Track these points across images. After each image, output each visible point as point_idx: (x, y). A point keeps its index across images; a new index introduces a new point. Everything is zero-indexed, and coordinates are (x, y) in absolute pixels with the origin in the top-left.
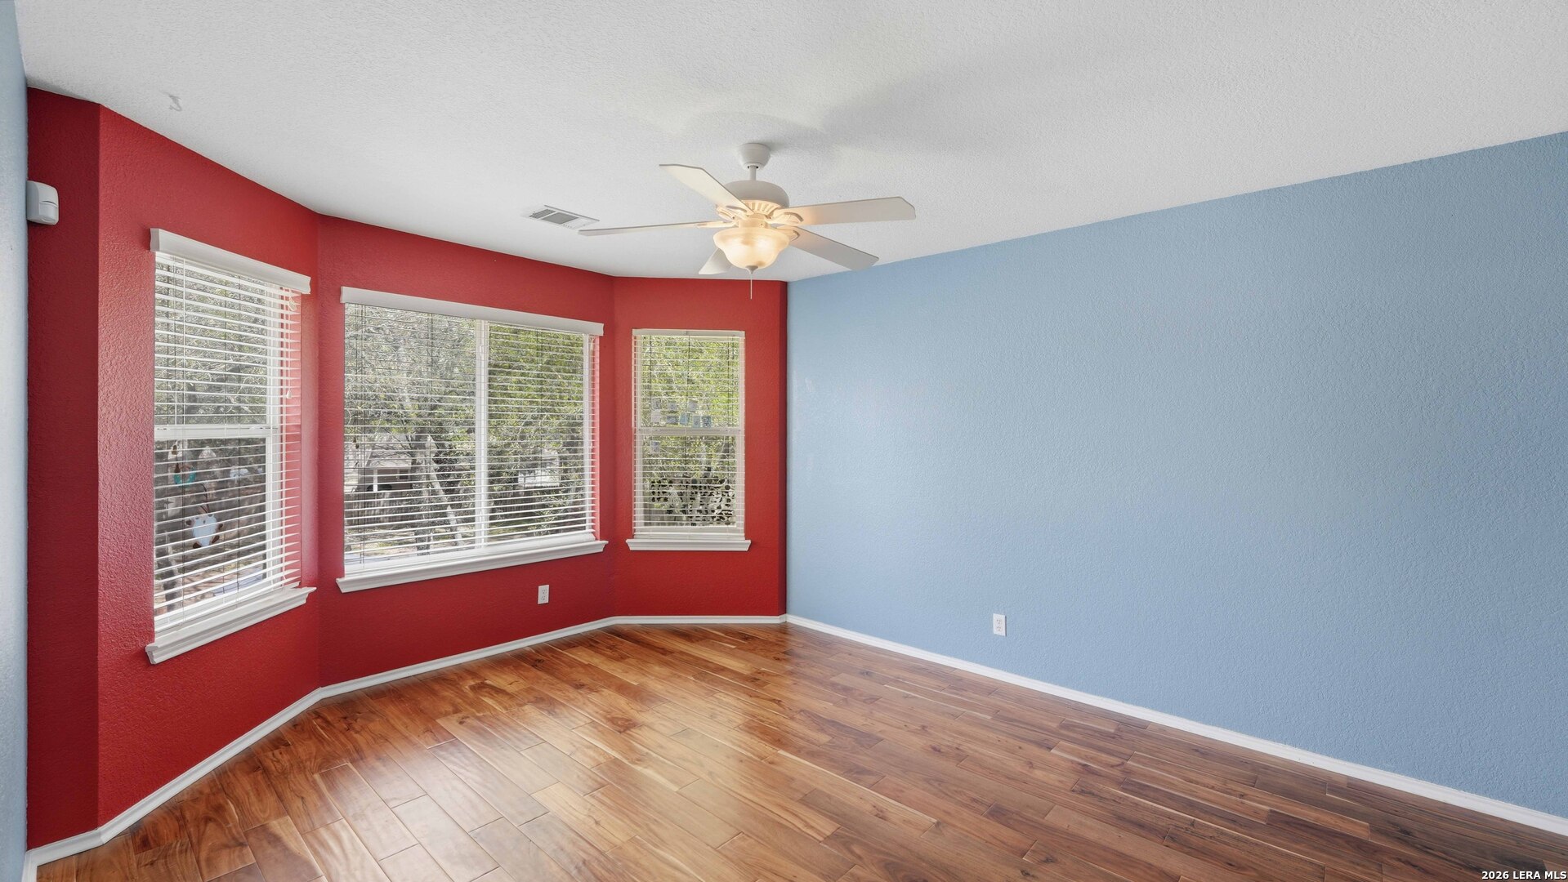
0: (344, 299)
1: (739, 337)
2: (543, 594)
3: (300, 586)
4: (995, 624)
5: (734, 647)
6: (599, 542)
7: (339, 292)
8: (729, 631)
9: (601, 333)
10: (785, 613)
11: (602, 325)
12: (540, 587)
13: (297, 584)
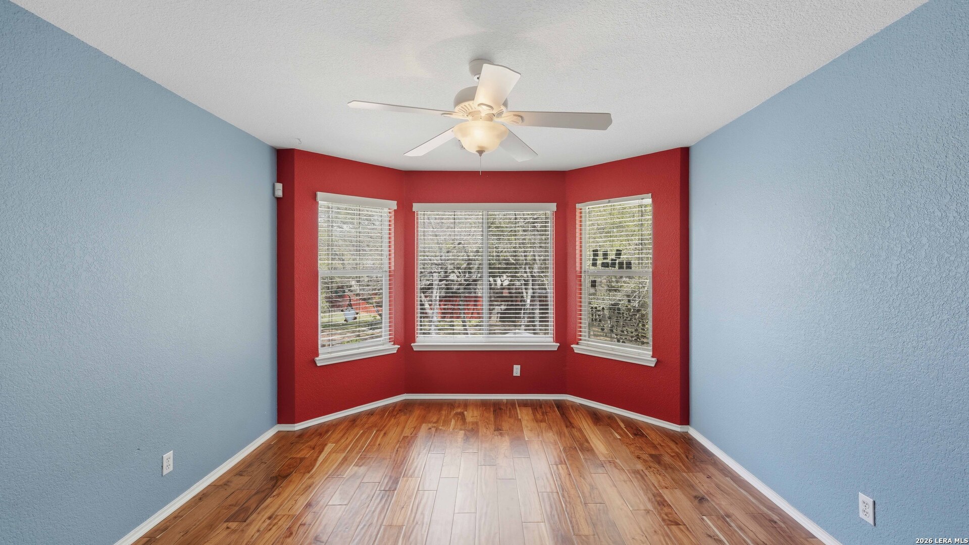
0: (414, 209)
1: (648, 200)
2: (517, 370)
3: (394, 344)
4: (861, 507)
5: (619, 437)
6: (555, 344)
7: (412, 206)
8: (629, 423)
9: (555, 209)
10: (689, 425)
11: (555, 204)
12: (514, 366)
13: (393, 343)
